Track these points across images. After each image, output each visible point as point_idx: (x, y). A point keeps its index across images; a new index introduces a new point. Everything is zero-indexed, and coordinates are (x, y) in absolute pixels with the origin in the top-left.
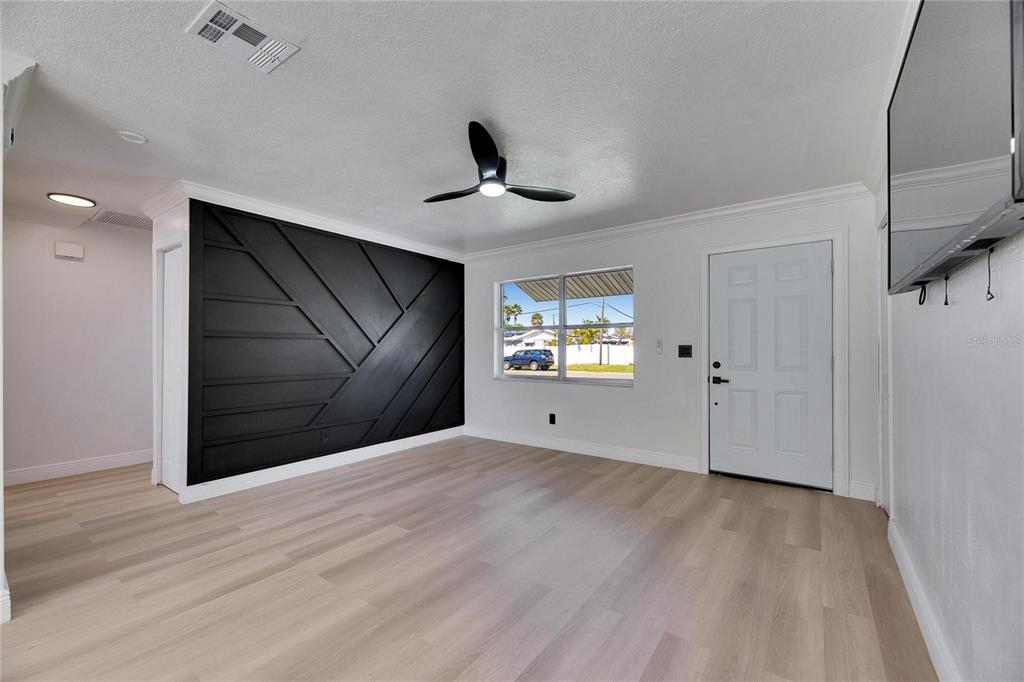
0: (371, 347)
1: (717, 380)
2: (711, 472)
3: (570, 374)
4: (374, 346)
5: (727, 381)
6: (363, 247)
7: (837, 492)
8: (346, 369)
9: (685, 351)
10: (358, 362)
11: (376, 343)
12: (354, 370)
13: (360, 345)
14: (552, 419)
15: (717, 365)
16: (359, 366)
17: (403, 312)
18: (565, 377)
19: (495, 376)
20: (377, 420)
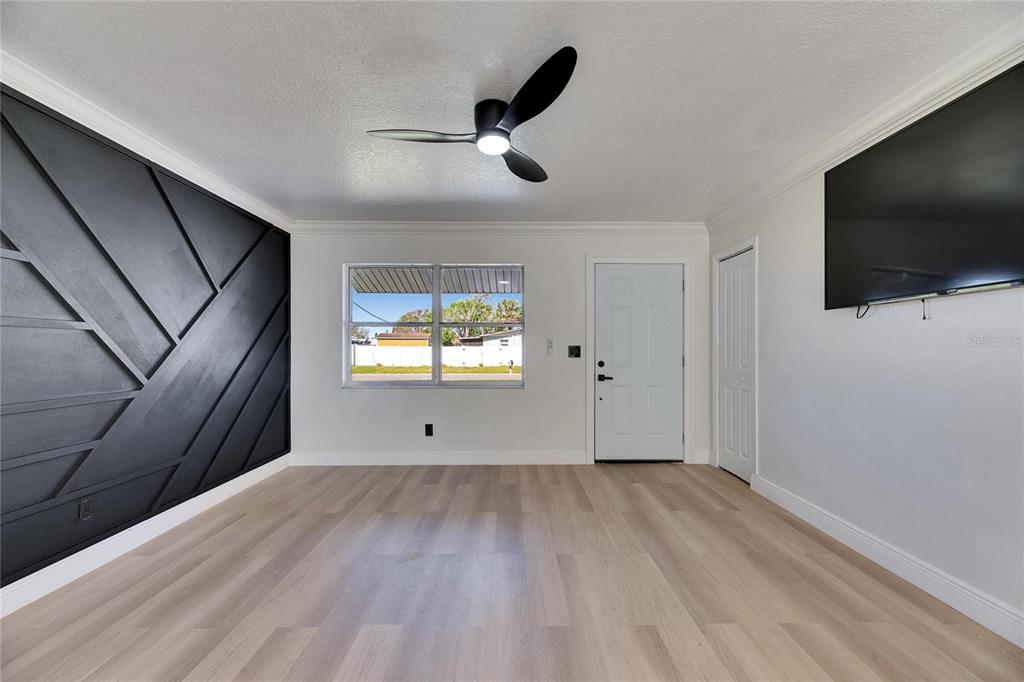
0: (168, 345)
1: (602, 378)
2: (596, 461)
3: (446, 377)
4: (173, 345)
5: (611, 378)
6: (154, 174)
7: (686, 462)
8: (127, 386)
9: (575, 352)
10: (147, 370)
11: (176, 339)
12: (139, 385)
13: (151, 343)
14: (429, 430)
15: (601, 364)
16: (148, 377)
17: (216, 293)
18: (440, 381)
19: (343, 385)
20: (178, 466)
